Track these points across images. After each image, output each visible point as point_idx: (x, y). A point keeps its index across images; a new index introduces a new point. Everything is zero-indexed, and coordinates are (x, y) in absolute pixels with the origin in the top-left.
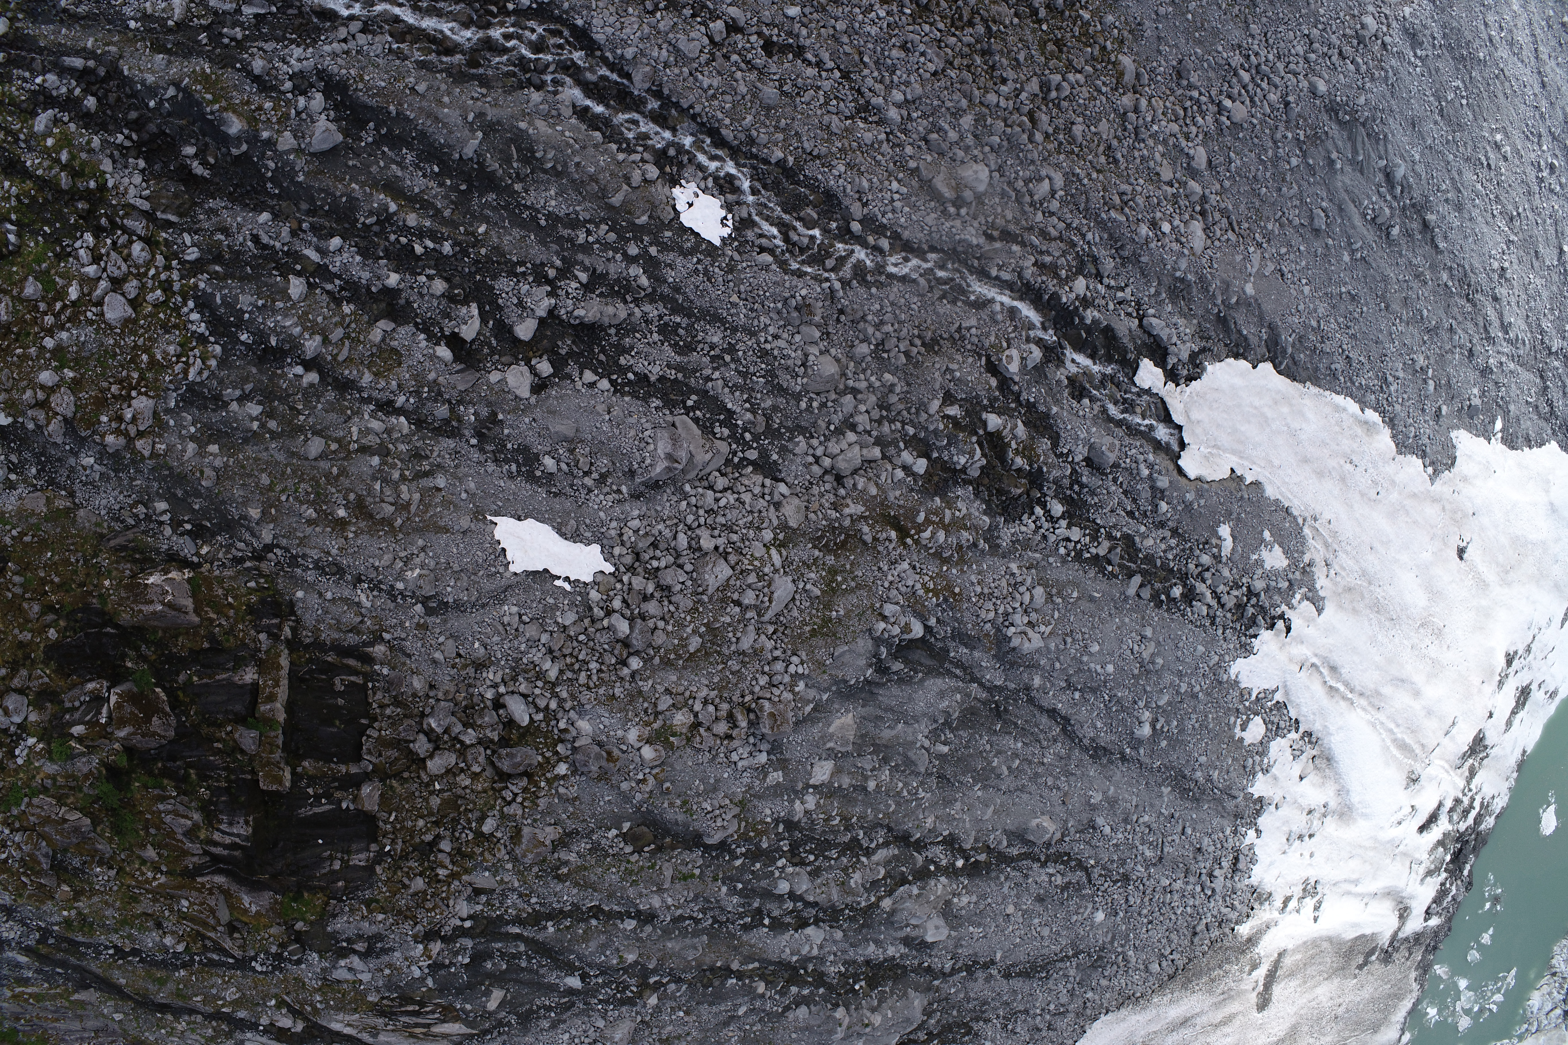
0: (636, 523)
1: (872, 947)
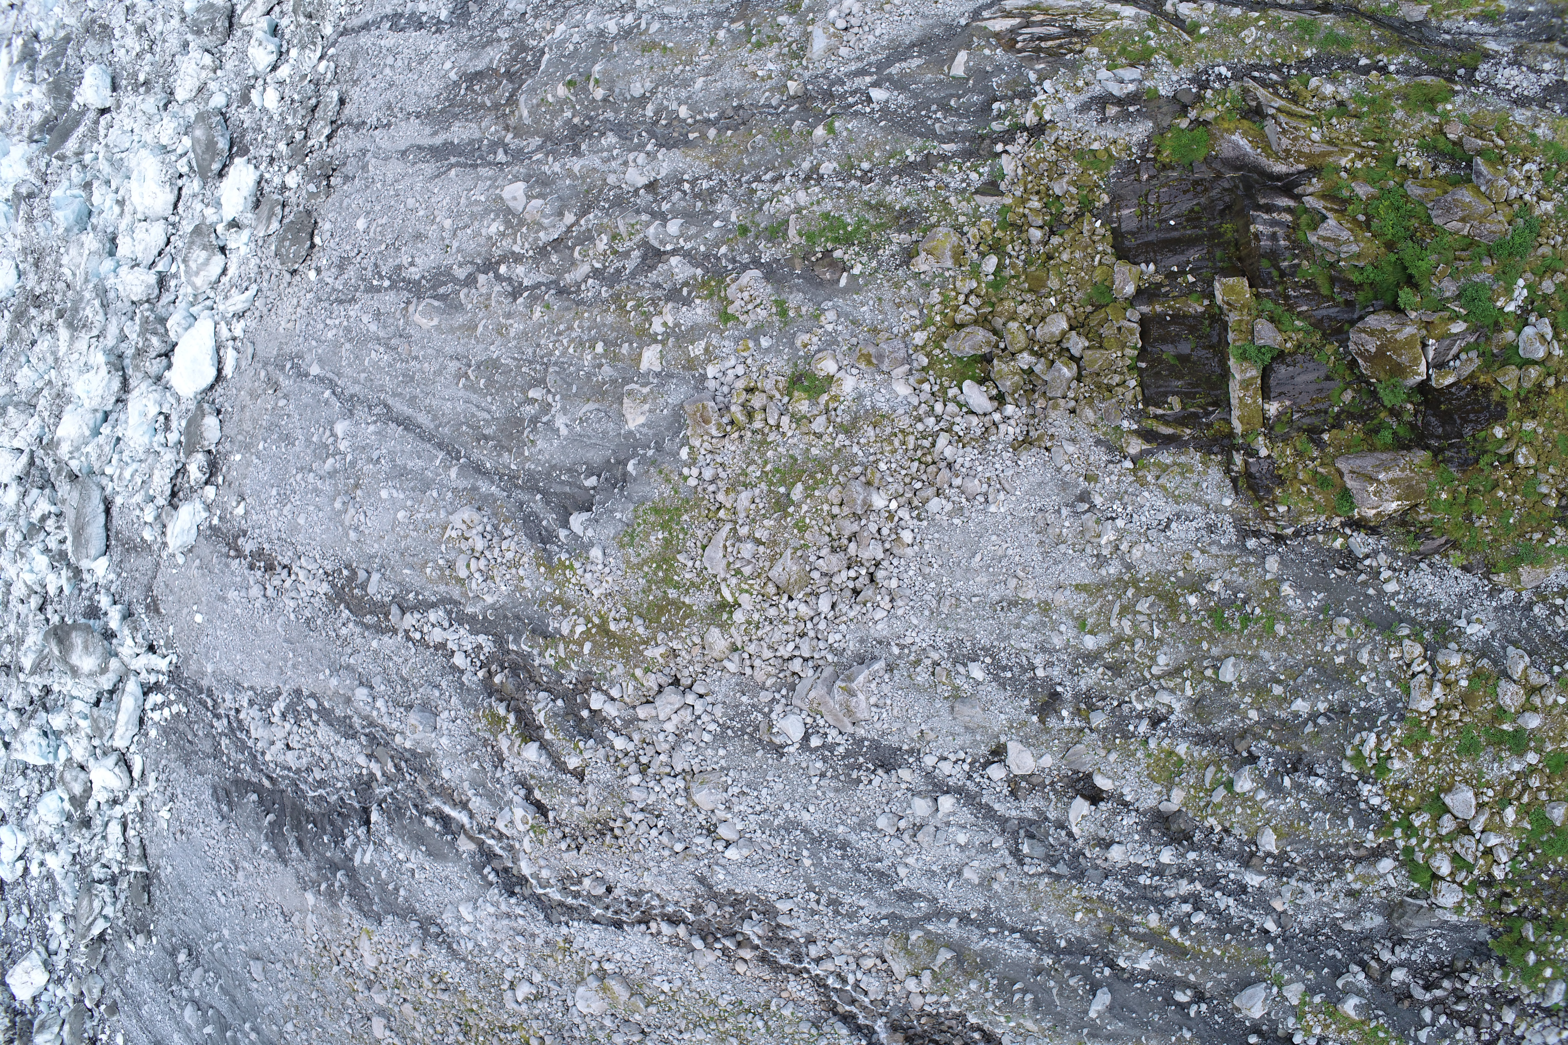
0: (880, 614)
1: (576, 169)
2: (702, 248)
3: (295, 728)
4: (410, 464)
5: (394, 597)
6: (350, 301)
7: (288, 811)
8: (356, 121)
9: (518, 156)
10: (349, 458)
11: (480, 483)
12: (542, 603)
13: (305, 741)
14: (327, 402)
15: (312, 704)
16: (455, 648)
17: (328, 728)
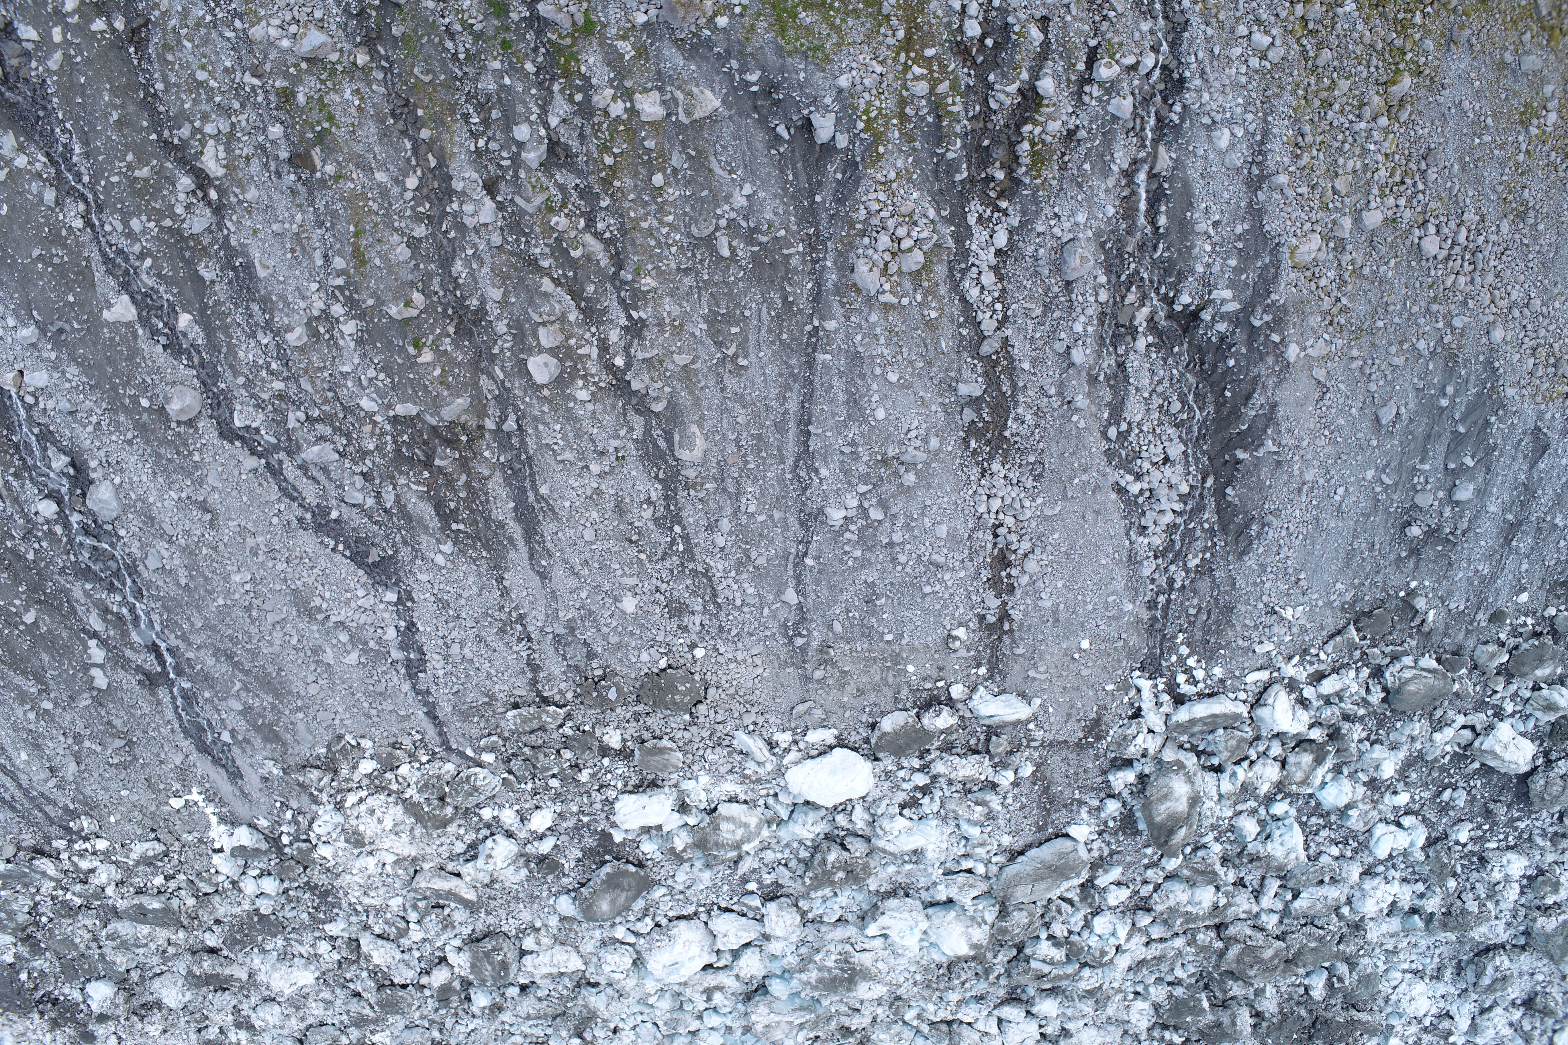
2: (534, 91)
3: (1144, 454)
4: (842, 397)
5: (973, 358)
6: (710, 579)
7: (1226, 435)
8: (529, 675)
9: (504, 399)
10: (862, 488)
11: (829, 285)
12: (911, 140)
13: (1150, 437)
14: (817, 558)
15: (1112, 432)
16: (992, 250)
17: (1128, 404)
